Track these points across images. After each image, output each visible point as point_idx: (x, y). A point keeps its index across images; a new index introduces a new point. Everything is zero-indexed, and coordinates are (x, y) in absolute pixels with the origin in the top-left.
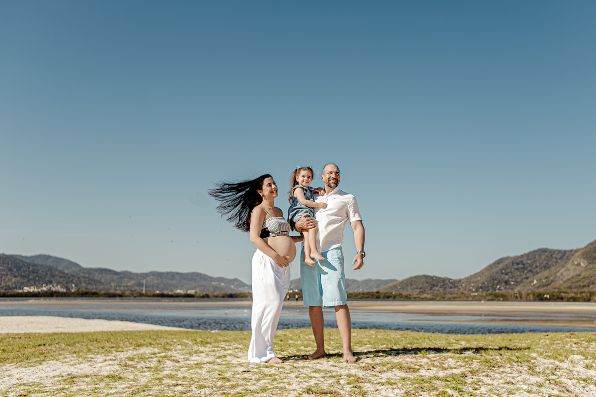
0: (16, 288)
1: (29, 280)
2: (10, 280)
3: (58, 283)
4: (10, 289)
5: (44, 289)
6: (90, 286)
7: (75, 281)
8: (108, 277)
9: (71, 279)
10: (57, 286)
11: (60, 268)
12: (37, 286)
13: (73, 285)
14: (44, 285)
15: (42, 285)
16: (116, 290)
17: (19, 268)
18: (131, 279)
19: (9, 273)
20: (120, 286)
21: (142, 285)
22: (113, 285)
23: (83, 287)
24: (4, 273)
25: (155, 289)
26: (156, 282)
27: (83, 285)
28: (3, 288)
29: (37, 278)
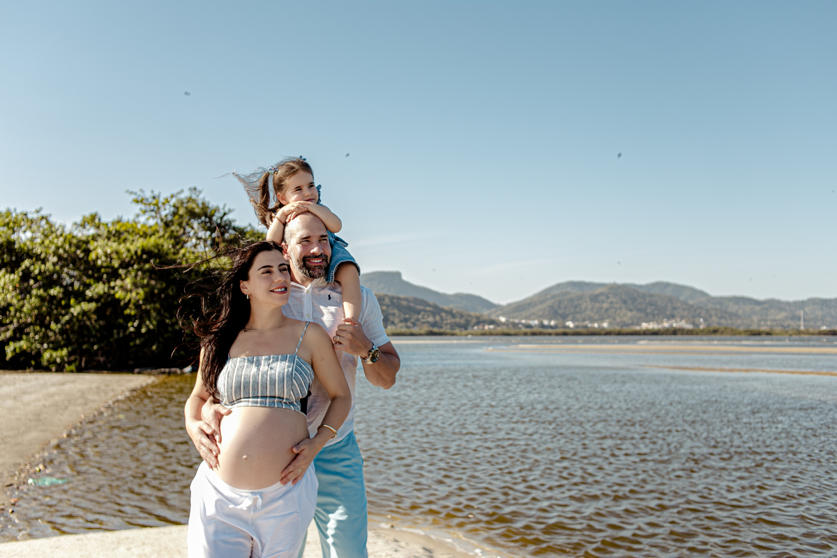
0: (632, 324)
2: (625, 315)
3: (682, 318)
4: (626, 325)
5: (666, 325)
6: (723, 321)
7: (703, 314)
8: (748, 308)
9: (698, 312)
10: (681, 321)
11: (682, 298)
12: (657, 321)
13: (702, 320)
14: (665, 320)
15: (663, 319)
16: (759, 326)
17: (634, 300)
18: (781, 309)
19: (623, 306)
20: (765, 321)
21: (799, 319)
22: (755, 318)
23: (715, 322)
24: (617, 306)
25: (819, 324)
26: (819, 313)
27: (714, 319)
28: (618, 324)
29: (656, 312)
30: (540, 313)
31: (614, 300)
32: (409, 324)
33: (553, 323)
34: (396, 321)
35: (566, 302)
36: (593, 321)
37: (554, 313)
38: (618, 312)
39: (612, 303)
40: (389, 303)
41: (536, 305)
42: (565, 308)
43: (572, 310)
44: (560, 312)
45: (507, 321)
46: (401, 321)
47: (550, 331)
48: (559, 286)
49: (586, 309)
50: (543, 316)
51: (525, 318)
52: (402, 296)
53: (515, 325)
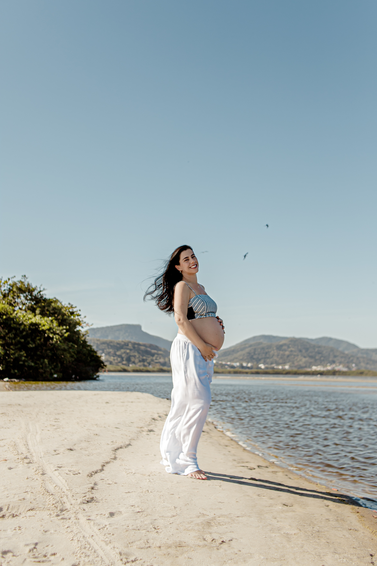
0: (306, 367)
1: (316, 360)
2: (301, 360)
3: (340, 363)
4: (302, 367)
5: (329, 368)
6: (368, 366)
7: (355, 360)
9: (351, 359)
10: (339, 365)
11: (341, 349)
12: (323, 365)
13: (354, 365)
15: (327, 364)
17: (307, 349)
19: (300, 354)
23: (363, 366)
24: (295, 354)
28: (295, 367)
29: (322, 358)
30: (241, 358)
31: (293, 349)
32: (146, 363)
33: (249, 365)
34: (137, 361)
35: (259, 350)
36: (278, 364)
37: (251, 357)
38: (296, 358)
39: (291, 351)
40: (132, 348)
41: (238, 351)
42: (259, 354)
43: (264, 356)
44: (255, 357)
45: (217, 363)
46: (140, 361)
47: (247, 370)
48: (254, 338)
49: (273, 355)
50: (243, 360)
51: (230, 361)
52: (141, 343)
53: (222, 366)
